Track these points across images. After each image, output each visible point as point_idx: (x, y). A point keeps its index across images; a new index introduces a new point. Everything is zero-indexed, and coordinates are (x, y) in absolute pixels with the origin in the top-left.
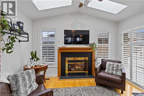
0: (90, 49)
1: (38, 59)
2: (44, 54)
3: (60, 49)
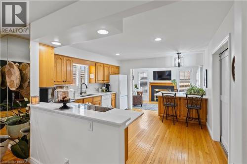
0: (172, 84)
1: (138, 88)
2: (141, 86)
3: (151, 83)
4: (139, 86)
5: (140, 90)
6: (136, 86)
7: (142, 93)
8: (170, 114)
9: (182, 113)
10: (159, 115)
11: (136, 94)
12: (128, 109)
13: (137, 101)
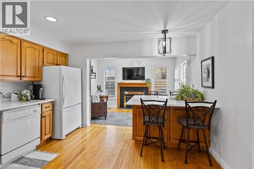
0: (145, 84)
1: (101, 91)
2: (107, 87)
3: (119, 84)
4: (103, 88)
5: (104, 94)
6: (99, 88)
7: (107, 97)
8: (152, 136)
9: (171, 134)
10: (134, 138)
11: (98, 101)
12: (83, 126)
13: (98, 112)
